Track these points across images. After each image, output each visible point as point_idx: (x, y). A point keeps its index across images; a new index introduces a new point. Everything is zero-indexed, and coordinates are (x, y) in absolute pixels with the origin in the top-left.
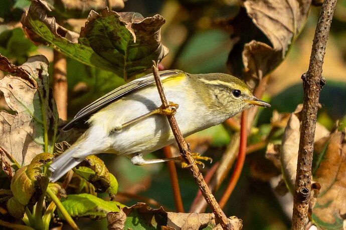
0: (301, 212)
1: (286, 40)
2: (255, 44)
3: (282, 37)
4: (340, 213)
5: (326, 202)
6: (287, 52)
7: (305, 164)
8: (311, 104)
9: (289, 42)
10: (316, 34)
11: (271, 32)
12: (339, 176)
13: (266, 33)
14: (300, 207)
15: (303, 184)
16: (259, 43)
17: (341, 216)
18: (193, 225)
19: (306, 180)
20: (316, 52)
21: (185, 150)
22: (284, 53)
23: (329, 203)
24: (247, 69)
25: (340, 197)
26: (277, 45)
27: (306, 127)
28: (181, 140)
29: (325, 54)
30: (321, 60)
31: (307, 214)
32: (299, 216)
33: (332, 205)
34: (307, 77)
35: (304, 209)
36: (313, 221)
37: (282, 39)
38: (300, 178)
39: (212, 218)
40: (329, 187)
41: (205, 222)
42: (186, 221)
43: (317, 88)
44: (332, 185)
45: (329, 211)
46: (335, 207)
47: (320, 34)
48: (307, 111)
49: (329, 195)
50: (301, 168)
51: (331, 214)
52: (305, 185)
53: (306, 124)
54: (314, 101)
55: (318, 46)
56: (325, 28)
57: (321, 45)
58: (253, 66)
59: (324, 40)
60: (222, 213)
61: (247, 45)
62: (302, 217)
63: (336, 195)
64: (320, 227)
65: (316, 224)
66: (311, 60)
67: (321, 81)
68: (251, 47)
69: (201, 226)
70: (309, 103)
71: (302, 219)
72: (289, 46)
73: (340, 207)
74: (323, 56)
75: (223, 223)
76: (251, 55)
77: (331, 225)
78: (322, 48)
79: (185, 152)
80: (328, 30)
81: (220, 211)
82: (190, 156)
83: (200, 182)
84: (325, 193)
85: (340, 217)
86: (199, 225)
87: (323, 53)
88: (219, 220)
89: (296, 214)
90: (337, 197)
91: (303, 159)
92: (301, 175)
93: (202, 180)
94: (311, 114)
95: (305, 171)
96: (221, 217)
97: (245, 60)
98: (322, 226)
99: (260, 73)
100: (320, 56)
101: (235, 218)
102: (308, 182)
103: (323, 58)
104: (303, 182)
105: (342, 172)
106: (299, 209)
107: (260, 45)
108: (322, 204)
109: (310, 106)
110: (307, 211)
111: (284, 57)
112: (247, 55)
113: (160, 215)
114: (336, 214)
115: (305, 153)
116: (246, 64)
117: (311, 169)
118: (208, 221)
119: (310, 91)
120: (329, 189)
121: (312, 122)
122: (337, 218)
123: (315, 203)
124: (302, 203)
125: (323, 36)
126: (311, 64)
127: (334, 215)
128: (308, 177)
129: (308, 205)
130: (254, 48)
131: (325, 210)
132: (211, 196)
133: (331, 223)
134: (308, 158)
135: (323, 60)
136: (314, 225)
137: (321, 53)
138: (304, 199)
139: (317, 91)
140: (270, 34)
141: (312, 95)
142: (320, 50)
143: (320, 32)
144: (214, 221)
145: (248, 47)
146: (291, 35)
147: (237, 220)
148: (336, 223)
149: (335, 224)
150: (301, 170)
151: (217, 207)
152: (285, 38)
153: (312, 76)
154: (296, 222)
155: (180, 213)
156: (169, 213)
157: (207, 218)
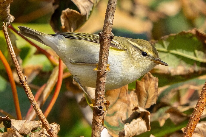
0: (97, 121)
1: (89, 8)
2: (69, 11)
3: (87, 6)
4: (121, 119)
5: (112, 112)
6: (89, 16)
7: (100, 90)
8: (104, 51)
9: (91, 10)
10: (108, 6)
11: (79, 3)
12: (121, 95)
13: (76, 3)
14: (97, 118)
15: (99, 103)
16: (71, 10)
17: (123, 121)
18: (27, 128)
19: (101, 101)
20: (108, 17)
21: (23, 80)
22: (87, 16)
23: (115, 113)
24: (63, 27)
25: (122, 109)
26: (83, 12)
27: (101, 66)
28: (20, 74)
29: (113, 19)
30: (111, 23)
31: (101, 123)
32: (96, 124)
33: (117, 114)
34: (102, 34)
35: (99, 119)
36: (105, 125)
37: (86, 8)
38: (97, 99)
39: (40, 124)
40: (114, 102)
41: (35, 126)
42: (23, 125)
43: (108, 41)
44: (116, 101)
45: (115, 118)
46: (119, 115)
47: (110, 6)
48: (102, 56)
49: (115, 108)
50: (98, 93)
51: (116, 120)
52: (100, 104)
53: (101, 64)
54: (106, 50)
55: (109, 14)
56: (114, 2)
57: (111, 13)
58: (68, 25)
59: (113, 10)
60: (47, 121)
61: (64, 11)
62: (98, 125)
63: (119, 108)
64: (109, 129)
65: (107, 127)
66: (105, 23)
67: (111, 36)
68: (66, 13)
69: (33, 128)
70: (103, 51)
71: (98, 126)
72: (91, 12)
73: (122, 116)
74: (113, 20)
75: (47, 128)
76: (67, 17)
77: (116, 127)
78: (112, 15)
79: (23, 82)
80: (115, 3)
81: (45, 120)
82: (26, 85)
83: (33, 101)
84: (112, 106)
85: (121, 122)
86: (32, 128)
87: (112, 19)
88: (44, 126)
89: (94, 122)
90: (120, 109)
91: (99, 87)
92: (98, 97)
93: (34, 100)
94: (104, 58)
95: (100, 95)
96: (46, 124)
97: (63, 21)
98: (110, 129)
99: (72, 29)
100: (111, 20)
101: (55, 124)
102: (103, 102)
103: (112, 22)
104: (99, 102)
105: (122, 92)
106: (96, 119)
107: (72, 12)
108: (110, 113)
109: (104, 52)
110: (102, 120)
111: (87, 19)
112: (64, 18)
113: (6, 121)
114: (119, 120)
115: (100, 83)
116: (63, 24)
117: (104, 93)
118: (37, 126)
119: (104, 43)
120: (115, 103)
121: (105, 63)
122: (120, 122)
123: (106, 114)
124: (98, 115)
125: (113, 8)
126: (105, 26)
127: (118, 121)
128: (102, 99)
129: (102, 117)
130: (68, 13)
131: (112, 117)
132: (40, 110)
133: (116, 126)
134: (102, 86)
135: (112, 23)
136: (105, 128)
137: (111, 18)
138: (100, 113)
139: (109, 43)
140: (79, 4)
141: (105, 45)
142: (110, 17)
143: (110, 5)
144: (41, 125)
145: (65, 13)
146: (92, 5)
147: (56, 125)
148: (119, 125)
149: (119, 127)
150: (98, 94)
151: (43, 118)
152: (88, 7)
153: (105, 33)
154: (95, 128)
155: (19, 120)
156: (12, 120)
157: (37, 123)
